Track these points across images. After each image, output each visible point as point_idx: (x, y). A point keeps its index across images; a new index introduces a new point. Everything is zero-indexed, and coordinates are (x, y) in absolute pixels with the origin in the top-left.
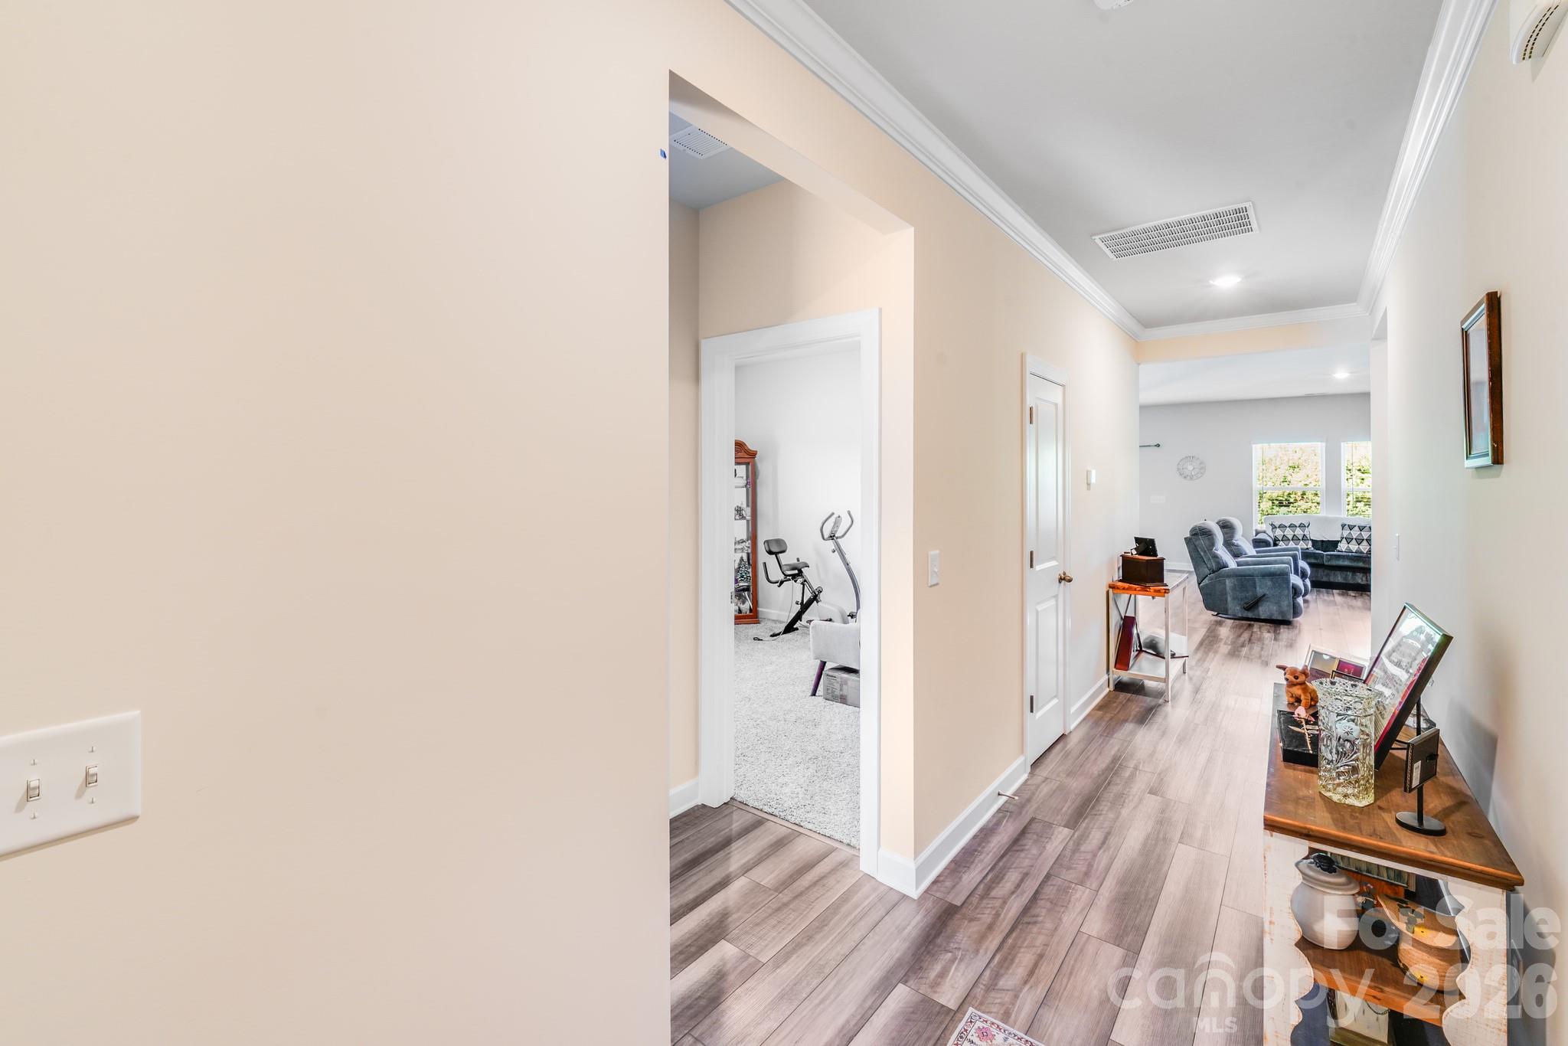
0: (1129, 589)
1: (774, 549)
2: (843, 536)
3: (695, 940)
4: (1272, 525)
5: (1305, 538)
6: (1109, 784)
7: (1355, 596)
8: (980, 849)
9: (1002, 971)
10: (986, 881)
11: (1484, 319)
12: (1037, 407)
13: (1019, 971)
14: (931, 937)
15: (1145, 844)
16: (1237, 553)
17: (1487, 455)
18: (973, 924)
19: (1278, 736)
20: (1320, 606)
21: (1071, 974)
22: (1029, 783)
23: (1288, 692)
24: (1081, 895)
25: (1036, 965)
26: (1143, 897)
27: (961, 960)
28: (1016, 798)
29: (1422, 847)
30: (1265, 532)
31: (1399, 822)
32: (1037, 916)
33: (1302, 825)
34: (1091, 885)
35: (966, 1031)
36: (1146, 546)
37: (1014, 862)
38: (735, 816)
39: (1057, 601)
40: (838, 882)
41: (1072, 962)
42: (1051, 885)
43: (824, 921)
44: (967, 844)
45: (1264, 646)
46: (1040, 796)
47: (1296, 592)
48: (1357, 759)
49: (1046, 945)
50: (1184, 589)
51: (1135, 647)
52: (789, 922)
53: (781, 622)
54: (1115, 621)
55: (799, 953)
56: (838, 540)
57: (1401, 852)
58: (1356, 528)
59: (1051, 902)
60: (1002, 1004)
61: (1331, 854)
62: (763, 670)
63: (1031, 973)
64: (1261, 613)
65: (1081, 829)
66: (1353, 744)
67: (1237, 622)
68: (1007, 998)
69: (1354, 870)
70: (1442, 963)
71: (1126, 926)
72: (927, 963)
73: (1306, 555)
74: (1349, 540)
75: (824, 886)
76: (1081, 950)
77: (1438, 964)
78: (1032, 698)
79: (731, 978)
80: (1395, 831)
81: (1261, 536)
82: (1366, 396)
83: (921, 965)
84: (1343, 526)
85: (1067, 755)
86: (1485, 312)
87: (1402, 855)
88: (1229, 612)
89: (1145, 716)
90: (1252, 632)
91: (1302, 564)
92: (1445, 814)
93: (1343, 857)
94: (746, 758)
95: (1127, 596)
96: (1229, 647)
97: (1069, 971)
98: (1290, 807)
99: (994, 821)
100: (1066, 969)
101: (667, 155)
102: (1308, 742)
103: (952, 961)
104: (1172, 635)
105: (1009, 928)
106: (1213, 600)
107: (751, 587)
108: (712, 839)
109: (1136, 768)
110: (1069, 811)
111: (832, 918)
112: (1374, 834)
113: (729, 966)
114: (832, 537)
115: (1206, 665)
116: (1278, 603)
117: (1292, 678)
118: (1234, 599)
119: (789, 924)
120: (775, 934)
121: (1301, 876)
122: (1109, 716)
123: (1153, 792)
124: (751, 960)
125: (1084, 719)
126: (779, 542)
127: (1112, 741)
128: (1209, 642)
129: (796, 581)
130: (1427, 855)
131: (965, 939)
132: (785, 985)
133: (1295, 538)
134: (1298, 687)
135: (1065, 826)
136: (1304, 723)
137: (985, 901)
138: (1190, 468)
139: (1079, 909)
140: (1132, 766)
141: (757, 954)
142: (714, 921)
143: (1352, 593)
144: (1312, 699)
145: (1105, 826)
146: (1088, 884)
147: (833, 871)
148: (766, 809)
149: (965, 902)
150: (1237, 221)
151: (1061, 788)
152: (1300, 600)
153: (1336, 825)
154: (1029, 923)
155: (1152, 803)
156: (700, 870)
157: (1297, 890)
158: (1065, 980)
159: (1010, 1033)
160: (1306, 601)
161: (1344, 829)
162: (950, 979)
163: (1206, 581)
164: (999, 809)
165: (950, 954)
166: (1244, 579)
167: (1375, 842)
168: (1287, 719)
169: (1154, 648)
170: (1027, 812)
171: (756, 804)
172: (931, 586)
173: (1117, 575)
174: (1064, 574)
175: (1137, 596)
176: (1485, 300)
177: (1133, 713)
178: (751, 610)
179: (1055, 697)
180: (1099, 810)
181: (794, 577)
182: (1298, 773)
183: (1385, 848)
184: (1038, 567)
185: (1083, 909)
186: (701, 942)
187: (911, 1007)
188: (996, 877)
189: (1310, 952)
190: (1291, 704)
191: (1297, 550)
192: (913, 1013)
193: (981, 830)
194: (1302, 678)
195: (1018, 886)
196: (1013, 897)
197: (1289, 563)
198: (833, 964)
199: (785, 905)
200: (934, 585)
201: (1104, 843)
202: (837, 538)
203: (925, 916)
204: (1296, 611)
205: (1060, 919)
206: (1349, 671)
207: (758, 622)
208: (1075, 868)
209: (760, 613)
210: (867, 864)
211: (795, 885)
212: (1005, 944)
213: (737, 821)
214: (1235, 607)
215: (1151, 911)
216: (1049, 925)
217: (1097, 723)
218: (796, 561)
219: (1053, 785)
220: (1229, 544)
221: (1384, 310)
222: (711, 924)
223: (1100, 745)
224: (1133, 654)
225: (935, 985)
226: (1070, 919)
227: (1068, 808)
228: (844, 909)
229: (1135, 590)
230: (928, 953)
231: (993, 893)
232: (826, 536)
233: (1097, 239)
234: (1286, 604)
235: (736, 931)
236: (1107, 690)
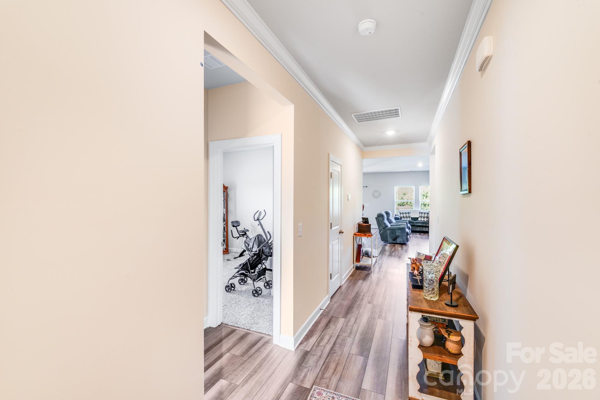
0: (360, 235)
1: (235, 225)
2: (262, 219)
3: (210, 381)
4: (400, 213)
5: (409, 217)
6: (356, 302)
7: (423, 235)
8: (315, 329)
9: (325, 372)
10: (318, 341)
11: (467, 148)
12: (333, 172)
13: (331, 371)
14: (300, 364)
15: (368, 320)
16: (390, 222)
17: (467, 190)
18: (315, 356)
19: (410, 280)
20: (414, 239)
21: (348, 368)
22: (330, 304)
23: (411, 266)
24: (349, 340)
25: (336, 367)
26: (368, 339)
27: (311, 370)
28: (327, 310)
29: (453, 311)
30: (398, 215)
31: (445, 304)
32: (335, 350)
33: (420, 308)
34: (352, 337)
35: (313, 394)
36: (366, 220)
37: (327, 333)
38: (223, 330)
39: (339, 240)
40: (265, 349)
41: (348, 364)
42: (339, 339)
43: (261, 365)
44: (310, 329)
45: (399, 252)
46: (334, 308)
47: (407, 234)
48: (434, 286)
49: (339, 360)
50: (376, 234)
51: (362, 254)
52: (247, 367)
53: (238, 253)
54: (356, 246)
55: (252, 379)
56: (260, 221)
57: (447, 313)
58: (423, 213)
59: (340, 345)
60: (326, 383)
61: (426, 316)
62: (232, 272)
63: (335, 370)
64: (397, 241)
65: (348, 318)
66: (433, 281)
67: (391, 244)
68: (327, 380)
69: (432, 320)
70: (457, 346)
71: (364, 349)
72: (299, 374)
73: (410, 222)
74: (421, 217)
75: (260, 351)
76: (351, 359)
77: (456, 346)
78: (331, 274)
79: (225, 393)
80: (445, 307)
81: (397, 216)
82: (428, 172)
83: (297, 374)
84: (420, 213)
85: (342, 293)
86: (467, 146)
87: (448, 314)
88: (389, 241)
89: (366, 278)
90: (395, 248)
91: (409, 225)
92: (457, 300)
93: (429, 317)
94: (226, 307)
95: (360, 237)
96: (389, 253)
97: (347, 367)
98: (416, 303)
99: (320, 319)
100: (346, 367)
101: (203, 65)
102: (419, 282)
103: (308, 371)
104: (373, 250)
105: (327, 356)
106: (384, 238)
107: (226, 240)
108: (215, 340)
109: (364, 295)
110: (344, 313)
111: (264, 363)
112: (439, 309)
113: (224, 389)
114: (258, 219)
115: (383, 259)
116: (402, 238)
117: (412, 262)
118: (390, 237)
119: (247, 368)
120: (242, 373)
121: (420, 325)
122: (354, 278)
123: (369, 303)
124: (233, 385)
125: (347, 280)
126: (237, 222)
127: (356, 287)
128: (383, 252)
129: (243, 237)
130: (454, 313)
131: (312, 362)
132: (247, 392)
133: (406, 217)
134: (414, 264)
135: (343, 318)
136: (417, 276)
137: (318, 348)
138: (376, 194)
139: (349, 346)
140: (362, 295)
141: (235, 382)
142: (217, 372)
143: (422, 234)
144: (418, 268)
145: (355, 316)
146: (351, 337)
147: (263, 345)
148: (236, 325)
149: (311, 349)
150: (394, 113)
151: (341, 305)
152: (408, 237)
153: (429, 307)
154: (333, 353)
155: (369, 306)
156: (210, 353)
157: (419, 329)
158: (346, 370)
159: (328, 392)
160: (410, 237)
161: (432, 308)
162: (308, 378)
163: (382, 232)
164: (321, 315)
165: (307, 369)
166: (393, 230)
167: (440, 311)
168: (412, 275)
169: (367, 254)
170: (330, 314)
171: (231, 324)
172: (299, 237)
173: (356, 230)
174: (341, 230)
175: (362, 237)
176: (467, 143)
177: (362, 277)
178: (225, 249)
179: (338, 273)
180: (353, 311)
181: (243, 235)
182: (417, 292)
183: (443, 313)
184: (333, 228)
185: (350, 346)
186: (212, 381)
187: (295, 391)
188: (321, 339)
189: (422, 348)
190: (412, 270)
191: (407, 221)
192: (295, 392)
193: (315, 323)
194: (415, 261)
195: (329, 341)
196: (327, 345)
197: (405, 225)
198: (265, 380)
199: (245, 361)
200: (300, 236)
201: (355, 322)
202: (260, 220)
203: (297, 357)
204: (407, 240)
205: (343, 350)
206: (428, 258)
207: (229, 253)
208: (347, 332)
209: (229, 250)
210: (276, 341)
211: (249, 353)
212: (326, 362)
213: (224, 332)
214: (390, 240)
215: (371, 343)
216: (340, 353)
217: (350, 281)
218: (244, 229)
219: (338, 304)
220: (388, 219)
221: (434, 145)
222: (216, 373)
223: (352, 289)
224: (361, 257)
225: (302, 381)
226: (346, 349)
227: (343, 311)
228: (268, 359)
229: (362, 235)
230: (300, 370)
231: (320, 345)
232: (256, 219)
233: (353, 115)
234: (404, 238)
235: (226, 375)
236: (353, 269)
